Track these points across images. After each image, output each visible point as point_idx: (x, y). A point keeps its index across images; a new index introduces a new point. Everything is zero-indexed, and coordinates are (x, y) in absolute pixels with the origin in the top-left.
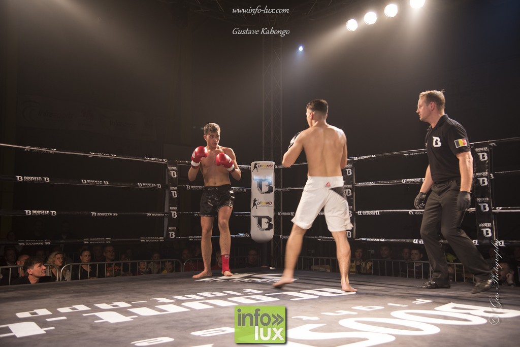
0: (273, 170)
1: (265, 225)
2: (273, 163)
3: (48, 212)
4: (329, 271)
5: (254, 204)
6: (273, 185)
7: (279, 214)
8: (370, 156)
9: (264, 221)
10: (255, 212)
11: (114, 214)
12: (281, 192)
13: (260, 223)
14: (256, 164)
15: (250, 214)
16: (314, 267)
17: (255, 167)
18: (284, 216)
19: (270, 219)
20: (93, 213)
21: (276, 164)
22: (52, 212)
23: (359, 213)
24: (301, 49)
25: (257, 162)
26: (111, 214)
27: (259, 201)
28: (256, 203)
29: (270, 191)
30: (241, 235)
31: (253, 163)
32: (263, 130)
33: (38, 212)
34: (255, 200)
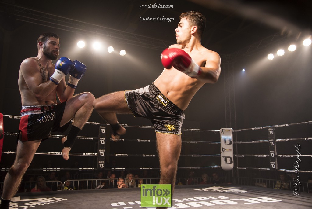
0: (232, 133)
1: (229, 161)
2: (232, 129)
3: (124, 154)
4: (265, 186)
5: (223, 150)
6: (232, 141)
7: (236, 155)
8: (285, 125)
9: (228, 159)
10: (223, 154)
11: (153, 155)
12: (237, 144)
13: (226, 160)
14: (223, 130)
15: (220, 156)
16: (256, 184)
17: (222, 131)
18: (239, 157)
19: (231, 158)
20: (144, 155)
21: (233, 129)
22: (126, 154)
23: (281, 156)
24: (244, 70)
25: (223, 129)
26: (152, 155)
27: (225, 149)
28: (224, 150)
29: (231, 143)
30: (216, 166)
31: (221, 129)
32: (226, 112)
33: (120, 154)
34: (223, 148)
